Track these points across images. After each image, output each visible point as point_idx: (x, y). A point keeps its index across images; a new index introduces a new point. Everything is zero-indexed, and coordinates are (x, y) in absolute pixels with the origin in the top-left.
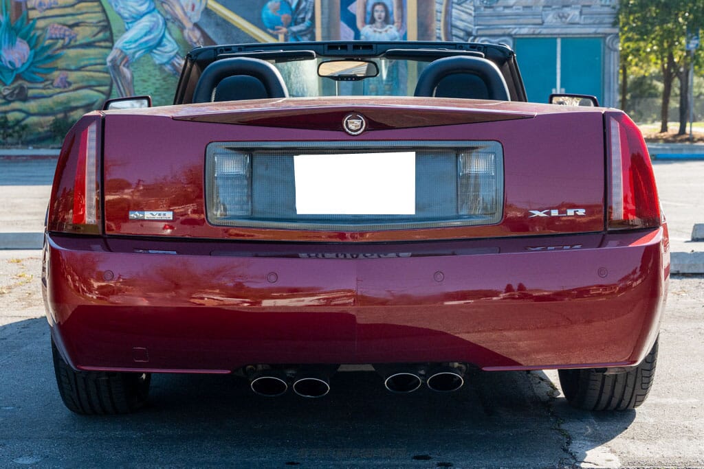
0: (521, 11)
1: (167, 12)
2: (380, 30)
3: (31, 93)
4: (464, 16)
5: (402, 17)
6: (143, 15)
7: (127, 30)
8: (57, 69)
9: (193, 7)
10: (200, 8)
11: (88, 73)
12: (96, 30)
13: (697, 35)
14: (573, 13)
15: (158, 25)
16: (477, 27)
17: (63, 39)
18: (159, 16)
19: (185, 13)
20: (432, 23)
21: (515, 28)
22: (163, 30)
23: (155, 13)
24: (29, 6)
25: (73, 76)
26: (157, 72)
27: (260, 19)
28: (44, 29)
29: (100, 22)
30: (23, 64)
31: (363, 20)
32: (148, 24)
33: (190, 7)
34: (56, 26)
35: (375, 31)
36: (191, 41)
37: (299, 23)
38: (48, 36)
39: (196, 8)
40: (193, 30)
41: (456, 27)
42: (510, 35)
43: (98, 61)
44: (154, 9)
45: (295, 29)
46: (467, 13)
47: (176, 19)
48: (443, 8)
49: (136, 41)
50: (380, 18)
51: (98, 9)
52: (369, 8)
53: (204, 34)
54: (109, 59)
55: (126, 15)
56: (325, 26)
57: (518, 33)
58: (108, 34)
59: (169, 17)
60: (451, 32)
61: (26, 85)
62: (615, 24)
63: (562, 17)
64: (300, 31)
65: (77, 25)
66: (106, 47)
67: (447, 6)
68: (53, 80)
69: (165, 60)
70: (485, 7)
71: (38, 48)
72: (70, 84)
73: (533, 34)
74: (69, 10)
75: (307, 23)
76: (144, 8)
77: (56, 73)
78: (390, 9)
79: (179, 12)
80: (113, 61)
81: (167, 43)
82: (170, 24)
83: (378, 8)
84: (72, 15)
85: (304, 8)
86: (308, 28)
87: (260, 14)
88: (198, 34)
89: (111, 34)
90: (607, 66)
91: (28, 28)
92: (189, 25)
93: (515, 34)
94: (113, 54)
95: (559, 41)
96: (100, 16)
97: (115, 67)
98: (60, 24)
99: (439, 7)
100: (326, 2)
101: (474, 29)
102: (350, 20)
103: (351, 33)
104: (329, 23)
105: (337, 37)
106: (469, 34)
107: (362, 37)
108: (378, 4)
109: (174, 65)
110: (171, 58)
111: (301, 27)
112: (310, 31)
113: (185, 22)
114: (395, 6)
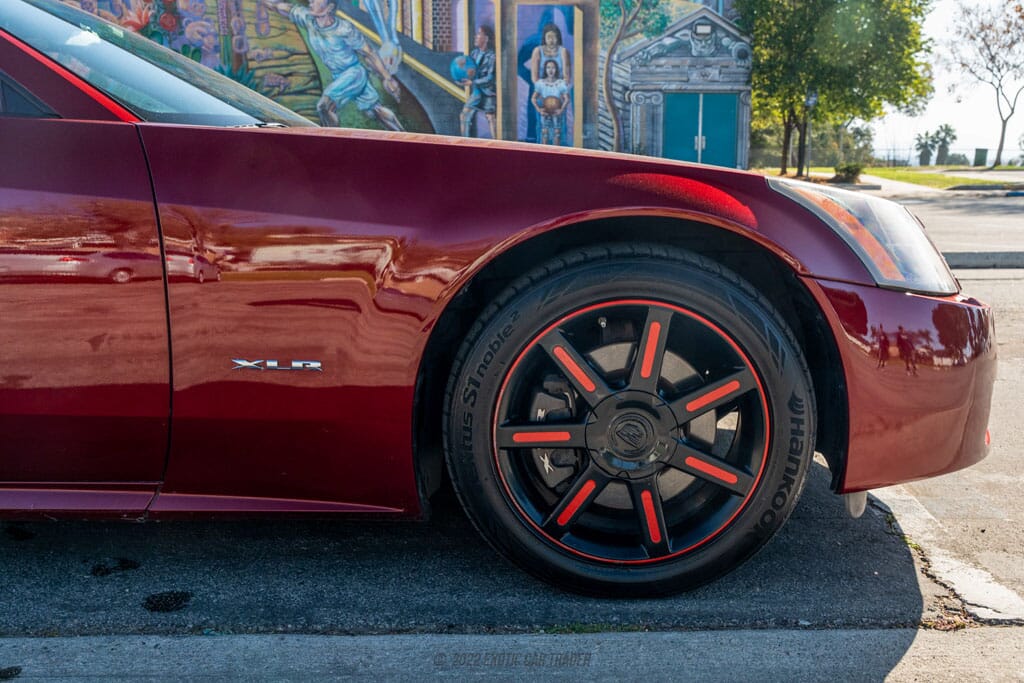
0: (671, 70)
1: (368, 65)
2: (551, 84)
4: (623, 73)
5: (570, 73)
6: (347, 67)
7: (334, 80)
9: (391, 61)
10: (397, 62)
12: (307, 79)
13: (816, 93)
14: (714, 73)
15: (361, 76)
16: (633, 83)
17: (279, 86)
18: (362, 68)
19: (384, 67)
20: (595, 78)
21: (666, 84)
22: (365, 81)
23: (358, 66)
24: (249, 56)
26: (361, 117)
27: (449, 72)
28: (262, 78)
29: (310, 72)
31: (537, 74)
32: (352, 74)
33: (389, 61)
34: (272, 75)
35: (547, 85)
36: (390, 91)
37: (483, 77)
38: (265, 83)
39: (394, 62)
40: (390, 81)
41: (616, 83)
42: (660, 90)
43: (310, 106)
44: (357, 63)
45: (478, 81)
46: (625, 71)
47: (376, 71)
48: (604, 66)
49: (342, 90)
50: (551, 74)
51: (309, 61)
52: (542, 65)
53: (401, 85)
54: (319, 104)
55: (333, 67)
56: (505, 78)
57: (667, 88)
58: (318, 83)
59: (370, 69)
60: (612, 86)
62: (748, 82)
63: (704, 75)
64: (484, 84)
65: (290, 74)
66: (316, 95)
67: (608, 64)
69: (367, 107)
70: (641, 66)
73: (680, 90)
74: (284, 62)
75: (489, 77)
76: (348, 61)
78: (560, 66)
79: (379, 65)
80: (323, 106)
81: (369, 92)
82: (371, 75)
83: (549, 64)
84: (286, 66)
85: (487, 64)
86: (490, 81)
87: (449, 67)
88: (395, 84)
90: (740, 119)
91: (248, 76)
92: (387, 77)
93: (665, 90)
94: (322, 101)
95: (701, 96)
96: (311, 67)
97: (324, 112)
98: (276, 73)
99: (601, 65)
100: (505, 59)
101: (630, 84)
102: (526, 75)
103: (527, 86)
104: (507, 77)
105: (515, 89)
106: (626, 89)
107: (536, 90)
108: (550, 61)
109: (375, 111)
110: (372, 105)
111: (484, 80)
112: (492, 84)
113: (384, 74)
114: (564, 63)
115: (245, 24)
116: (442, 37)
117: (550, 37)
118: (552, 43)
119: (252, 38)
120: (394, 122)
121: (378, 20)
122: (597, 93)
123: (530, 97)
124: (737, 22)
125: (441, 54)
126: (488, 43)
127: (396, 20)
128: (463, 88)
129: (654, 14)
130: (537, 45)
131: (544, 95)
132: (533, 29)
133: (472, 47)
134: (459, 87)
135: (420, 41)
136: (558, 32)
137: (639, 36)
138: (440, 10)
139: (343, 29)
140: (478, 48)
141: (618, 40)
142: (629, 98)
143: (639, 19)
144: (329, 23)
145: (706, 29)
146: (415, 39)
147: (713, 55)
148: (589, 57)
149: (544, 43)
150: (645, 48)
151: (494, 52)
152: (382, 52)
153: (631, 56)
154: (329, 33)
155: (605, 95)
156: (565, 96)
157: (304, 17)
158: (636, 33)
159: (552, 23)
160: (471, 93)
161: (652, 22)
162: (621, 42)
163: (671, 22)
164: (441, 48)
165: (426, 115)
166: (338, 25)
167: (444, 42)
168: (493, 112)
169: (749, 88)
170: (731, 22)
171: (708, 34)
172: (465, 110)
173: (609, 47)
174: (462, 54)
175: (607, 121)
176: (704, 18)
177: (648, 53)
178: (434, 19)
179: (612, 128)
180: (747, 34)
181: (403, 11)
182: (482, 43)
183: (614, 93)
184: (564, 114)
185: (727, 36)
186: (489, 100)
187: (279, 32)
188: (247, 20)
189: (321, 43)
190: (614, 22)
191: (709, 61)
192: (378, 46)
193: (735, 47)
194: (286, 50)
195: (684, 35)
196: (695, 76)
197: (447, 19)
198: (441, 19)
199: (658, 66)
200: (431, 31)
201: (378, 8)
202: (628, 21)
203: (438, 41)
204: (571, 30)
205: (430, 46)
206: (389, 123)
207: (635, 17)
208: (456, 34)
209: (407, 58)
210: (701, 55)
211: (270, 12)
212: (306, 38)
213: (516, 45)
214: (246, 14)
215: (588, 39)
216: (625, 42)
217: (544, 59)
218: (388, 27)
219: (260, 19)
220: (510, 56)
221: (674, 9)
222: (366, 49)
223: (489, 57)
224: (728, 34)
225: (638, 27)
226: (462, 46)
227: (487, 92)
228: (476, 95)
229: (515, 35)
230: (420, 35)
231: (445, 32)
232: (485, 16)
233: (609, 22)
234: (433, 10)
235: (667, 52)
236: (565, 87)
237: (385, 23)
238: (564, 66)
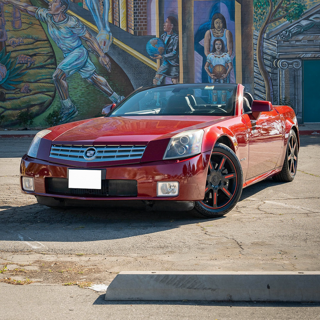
0: (307, 43)
1: (89, 47)
2: (218, 56)
3: (7, 96)
4: (271, 47)
5: (233, 48)
6: (74, 48)
7: (65, 58)
8: (23, 82)
10: (109, 44)
11: (41, 84)
12: (46, 58)
15: (84, 55)
16: (279, 54)
17: (27, 63)
18: (84, 49)
19: (100, 47)
20: (251, 51)
21: (304, 53)
22: (87, 58)
23: (82, 47)
24: (7, 44)
25: (32, 86)
26: (83, 83)
27: (145, 50)
28: (15, 58)
29: (49, 53)
30: (3, 79)
31: (208, 50)
32: (77, 54)
33: (103, 43)
34: (22, 56)
35: (216, 57)
36: (103, 64)
37: (169, 52)
38: (18, 62)
39: (106, 44)
40: (105, 57)
41: (266, 53)
42: (299, 58)
43: (48, 77)
44: (81, 45)
45: (166, 56)
46: (273, 45)
47: (94, 51)
48: (257, 42)
49: (70, 64)
50: (218, 49)
51: (48, 45)
52: (212, 43)
53: (111, 60)
54: (54, 75)
55: (64, 49)
56: (185, 54)
57: (304, 57)
58: (53, 60)
59: (90, 49)
60: (263, 57)
61: (5, 91)
64: (170, 57)
65: (35, 55)
66: (52, 68)
67: (260, 41)
68: (21, 89)
69: (88, 76)
70: (284, 41)
71: (12, 69)
72: (30, 91)
73: (314, 58)
74: (31, 46)
75: (174, 52)
76: (75, 44)
77: (23, 84)
78: (225, 43)
79: (96, 46)
80: (57, 76)
81: (89, 65)
82: (90, 54)
83: (217, 42)
84: (32, 49)
85: (172, 43)
86: (175, 55)
87: (146, 47)
88: (107, 59)
89: (55, 60)
91: (6, 56)
92: (102, 54)
93: (303, 58)
94: (56, 72)
96: (49, 49)
97: (58, 80)
98: (25, 54)
99: (255, 41)
100: (185, 39)
101: (277, 55)
102: (201, 51)
103: (202, 58)
104: (187, 52)
105: (193, 60)
106: (274, 58)
107: (208, 61)
108: (218, 40)
109: (92, 79)
110: (91, 75)
111: (170, 54)
112: (176, 57)
113: (99, 53)
114: (228, 41)
115: (5, 21)
116: (140, 25)
117: (218, 23)
118: (219, 27)
119: (9, 31)
120: (106, 86)
121: (96, 16)
122: (252, 62)
123: (204, 66)
125: (140, 37)
126: (173, 29)
127: (108, 15)
128: (155, 61)
129: (293, 4)
130: (208, 29)
131: (214, 64)
132: (205, 18)
133: (161, 32)
135: (125, 29)
136: (223, 19)
137: (283, 19)
138: (139, 7)
139: (72, 23)
140: (166, 32)
141: (266, 24)
142: (276, 65)
143: (282, 8)
144: (62, 19)
146: (121, 27)
148: (246, 37)
149: (214, 28)
150: (288, 28)
151: (178, 34)
152: (98, 37)
153: (277, 35)
154: (62, 26)
155: (258, 63)
156: (229, 64)
157: (45, 16)
158: (280, 18)
159: (219, 13)
160: (161, 64)
161: (292, 9)
162: (269, 25)
163: (306, 9)
164: (140, 33)
166: (68, 20)
167: (142, 29)
168: (177, 77)
172: (157, 76)
173: (261, 29)
174: (154, 37)
175: (259, 81)
177: (290, 32)
178: (135, 13)
179: (264, 87)
181: (113, 8)
182: (169, 28)
183: (265, 61)
184: (229, 77)
186: (174, 69)
187: (28, 26)
188: (6, 19)
189: (57, 33)
190: (264, 11)
192: (96, 33)
194: (32, 38)
195: (317, 18)
197: (144, 13)
198: (140, 13)
199: (296, 41)
200: (133, 21)
201: (96, 8)
202: (274, 10)
203: (138, 29)
204: (233, 18)
205: (132, 32)
206: (103, 87)
207: (279, 7)
208: (150, 22)
211: (21, 13)
212: (46, 30)
213: (193, 29)
214: (6, 15)
215: (245, 23)
216: (272, 24)
217: (213, 39)
218: (103, 20)
219: (15, 18)
220: (189, 37)
222: (87, 36)
223: (173, 38)
225: (281, 14)
226: (155, 31)
227: (173, 63)
228: (164, 65)
229: (193, 22)
230: (125, 24)
231: (142, 22)
232: (171, 9)
233: (260, 11)
234: (134, 7)
235: (304, 30)
236: (229, 58)
237: (101, 18)
238: (228, 43)
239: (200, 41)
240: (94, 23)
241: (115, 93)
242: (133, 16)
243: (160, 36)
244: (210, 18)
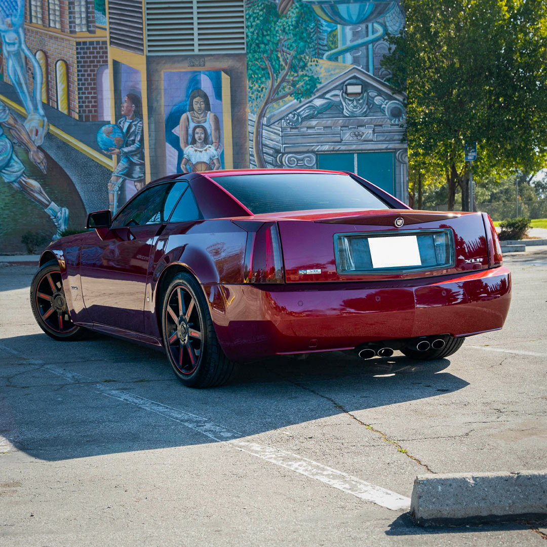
0: (322, 131)
1: (14, 137)
2: (200, 150)
4: (273, 136)
5: (219, 138)
9: (37, 132)
10: (42, 132)
13: (475, 148)
14: (367, 132)
15: (6, 148)
16: (284, 146)
18: (7, 141)
19: (30, 138)
20: (245, 143)
21: (319, 145)
22: (11, 153)
23: (4, 138)
26: (6, 189)
27: (96, 141)
31: (186, 141)
33: (34, 133)
35: (196, 151)
36: (35, 162)
37: (130, 145)
39: (39, 133)
40: (37, 152)
41: (266, 146)
42: (313, 152)
44: (3, 134)
45: (126, 150)
46: (275, 133)
47: (21, 143)
48: (254, 130)
50: (200, 139)
52: (190, 131)
53: (47, 156)
56: (153, 147)
57: (320, 150)
59: (15, 141)
60: (262, 150)
62: (403, 141)
63: (358, 135)
64: (132, 152)
67: (258, 128)
69: (13, 179)
70: (291, 128)
73: (333, 151)
75: (137, 145)
78: (209, 131)
79: (24, 137)
81: (14, 164)
82: (16, 147)
83: (197, 130)
85: (134, 132)
86: (138, 148)
87: (96, 138)
88: (41, 155)
90: (397, 177)
92: (33, 149)
93: (318, 151)
95: (356, 156)
99: (251, 129)
100: (153, 126)
101: (281, 147)
102: (175, 143)
103: (176, 153)
104: (155, 144)
105: (164, 156)
106: (277, 151)
107: (185, 156)
108: (198, 127)
109: (20, 183)
110: (18, 177)
111: (132, 148)
112: (140, 152)
113: (30, 145)
114: (213, 128)
116: (87, 107)
117: (198, 103)
118: (200, 109)
120: (40, 193)
121: (23, 92)
122: (248, 157)
123: (179, 163)
124: (388, 80)
125: (88, 123)
126: (134, 112)
127: (41, 92)
128: (110, 157)
129: (303, 76)
130: (184, 112)
131: (194, 161)
132: (180, 96)
133: (118, 116)
134: (105, 155)
135: (66, 112)
136: (205, 97)
137: (289, 98)
138: (86, 80)
140: (125, 116)
141: (266, 104)
142: (281, 162)
143: (288, 82)
145: (357, 89)
146: (60, 109)
147: (365, 114)
148: (238, 122)
150: (296, 110)
151: (141, 118)
152: (26, 124)
153: (281, 119)
155: (256, 159)
156: (215, 161)
158: (285, 96)
159: (199, 89)
160: (118, 162)
161: (301, 84)
162: (270, 105)
163: (320, 83)
164: (87, 117)
165: (74, 185)
167: (90, 111)
168: (142, 180)
169: (405, 146)
170: (383, 81)
171: (359, 94)
172: (113, 178)
173: (259, 111)
174: (109, 123)
176: (355, 77)
177: (299, 115)
178: (79, 89)
180: (400, 93)
181: (48, 82)
182: (129, 111)
183: (265, 156)
185: (379, 95)
186: (137, 168)
190: (262, 86)
191: (363, 120)
192: (24, 118)
193: (388, 105)
195: (336, 96)
196: (347, 136)
197: (92, 89)
198: (86, 89)
199: (308, 128)
200: (77, 101)
201: (23, 81)
202: (276, 84)
203: (84, 111)
204: (219, 95)
205: (77, 117)
206: (36, 195)
207: (283, 80)
208: (102, 102)
209: (52, 128)
210: (353, 115)
213: (164, 111)
215: (237, 103)
216: (275, 104)
217: (192, 125)
218: (33, 98)
220: (157, 123)
221: (323, 70)
222: (11, 121)
223: (136, 125)
224: (380, 93)
225: (287, 90)
226: (108, 114)
227: (135, 160)
228: (123, 164)
229: (163, 102)
230: (65, 105)
231: (90, 102)
232: (131, 84)
233: (257, 86)
234: (78, 80)
235: (318, 113)
236: (215, 153)
237: (30, 96)
238: (213, 132)
239: (173, 128)
240: (20, 103)
241: (53, 203)
242: (77, 93)
243: (116, 121)
244: (187, 97)
